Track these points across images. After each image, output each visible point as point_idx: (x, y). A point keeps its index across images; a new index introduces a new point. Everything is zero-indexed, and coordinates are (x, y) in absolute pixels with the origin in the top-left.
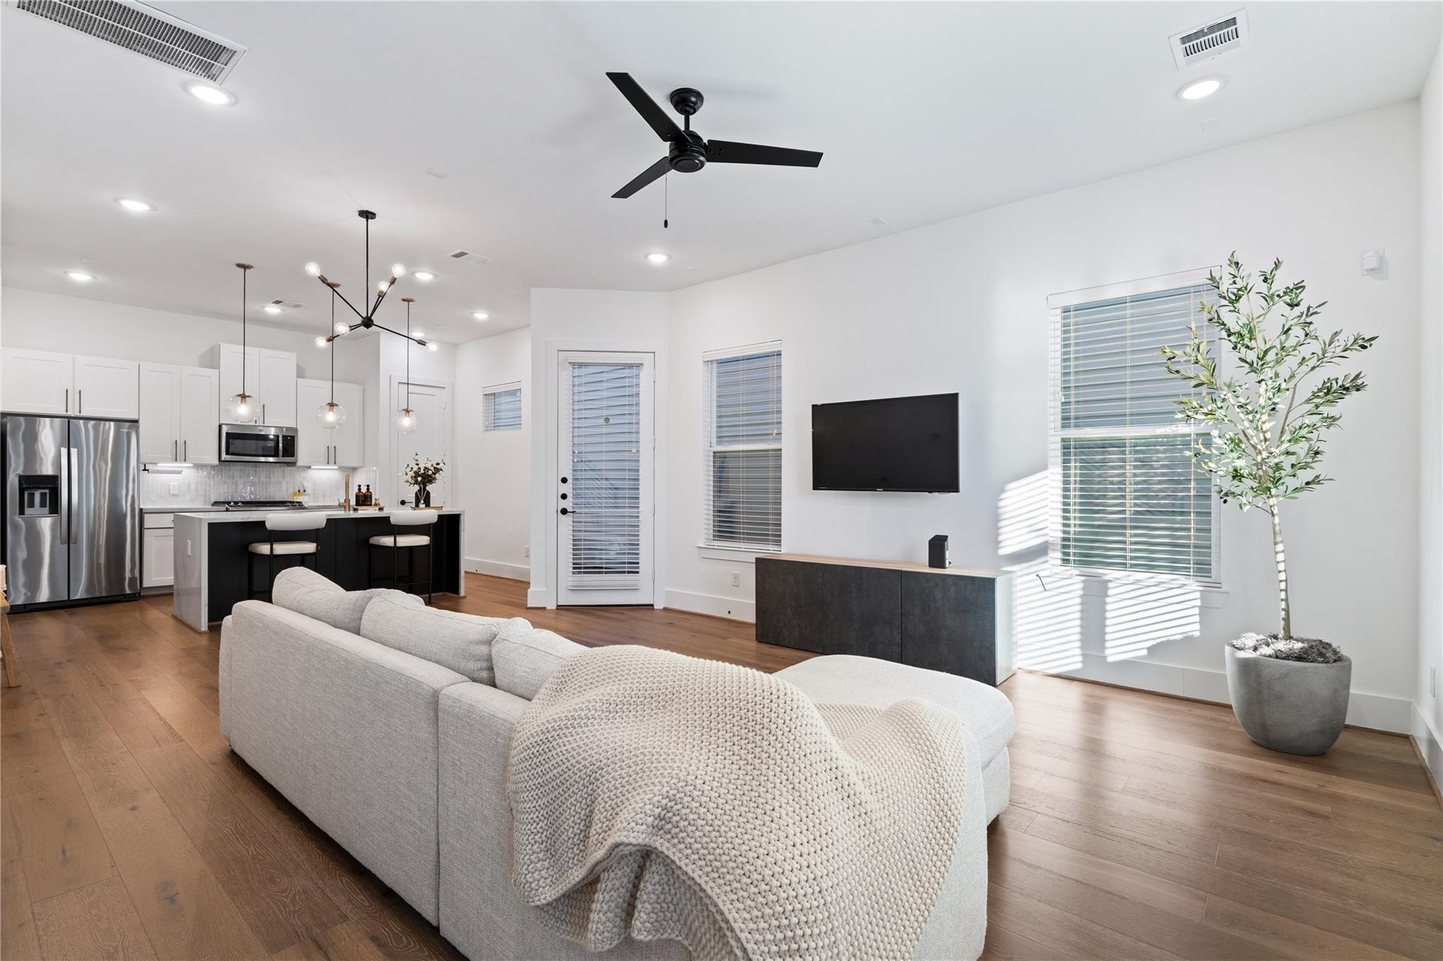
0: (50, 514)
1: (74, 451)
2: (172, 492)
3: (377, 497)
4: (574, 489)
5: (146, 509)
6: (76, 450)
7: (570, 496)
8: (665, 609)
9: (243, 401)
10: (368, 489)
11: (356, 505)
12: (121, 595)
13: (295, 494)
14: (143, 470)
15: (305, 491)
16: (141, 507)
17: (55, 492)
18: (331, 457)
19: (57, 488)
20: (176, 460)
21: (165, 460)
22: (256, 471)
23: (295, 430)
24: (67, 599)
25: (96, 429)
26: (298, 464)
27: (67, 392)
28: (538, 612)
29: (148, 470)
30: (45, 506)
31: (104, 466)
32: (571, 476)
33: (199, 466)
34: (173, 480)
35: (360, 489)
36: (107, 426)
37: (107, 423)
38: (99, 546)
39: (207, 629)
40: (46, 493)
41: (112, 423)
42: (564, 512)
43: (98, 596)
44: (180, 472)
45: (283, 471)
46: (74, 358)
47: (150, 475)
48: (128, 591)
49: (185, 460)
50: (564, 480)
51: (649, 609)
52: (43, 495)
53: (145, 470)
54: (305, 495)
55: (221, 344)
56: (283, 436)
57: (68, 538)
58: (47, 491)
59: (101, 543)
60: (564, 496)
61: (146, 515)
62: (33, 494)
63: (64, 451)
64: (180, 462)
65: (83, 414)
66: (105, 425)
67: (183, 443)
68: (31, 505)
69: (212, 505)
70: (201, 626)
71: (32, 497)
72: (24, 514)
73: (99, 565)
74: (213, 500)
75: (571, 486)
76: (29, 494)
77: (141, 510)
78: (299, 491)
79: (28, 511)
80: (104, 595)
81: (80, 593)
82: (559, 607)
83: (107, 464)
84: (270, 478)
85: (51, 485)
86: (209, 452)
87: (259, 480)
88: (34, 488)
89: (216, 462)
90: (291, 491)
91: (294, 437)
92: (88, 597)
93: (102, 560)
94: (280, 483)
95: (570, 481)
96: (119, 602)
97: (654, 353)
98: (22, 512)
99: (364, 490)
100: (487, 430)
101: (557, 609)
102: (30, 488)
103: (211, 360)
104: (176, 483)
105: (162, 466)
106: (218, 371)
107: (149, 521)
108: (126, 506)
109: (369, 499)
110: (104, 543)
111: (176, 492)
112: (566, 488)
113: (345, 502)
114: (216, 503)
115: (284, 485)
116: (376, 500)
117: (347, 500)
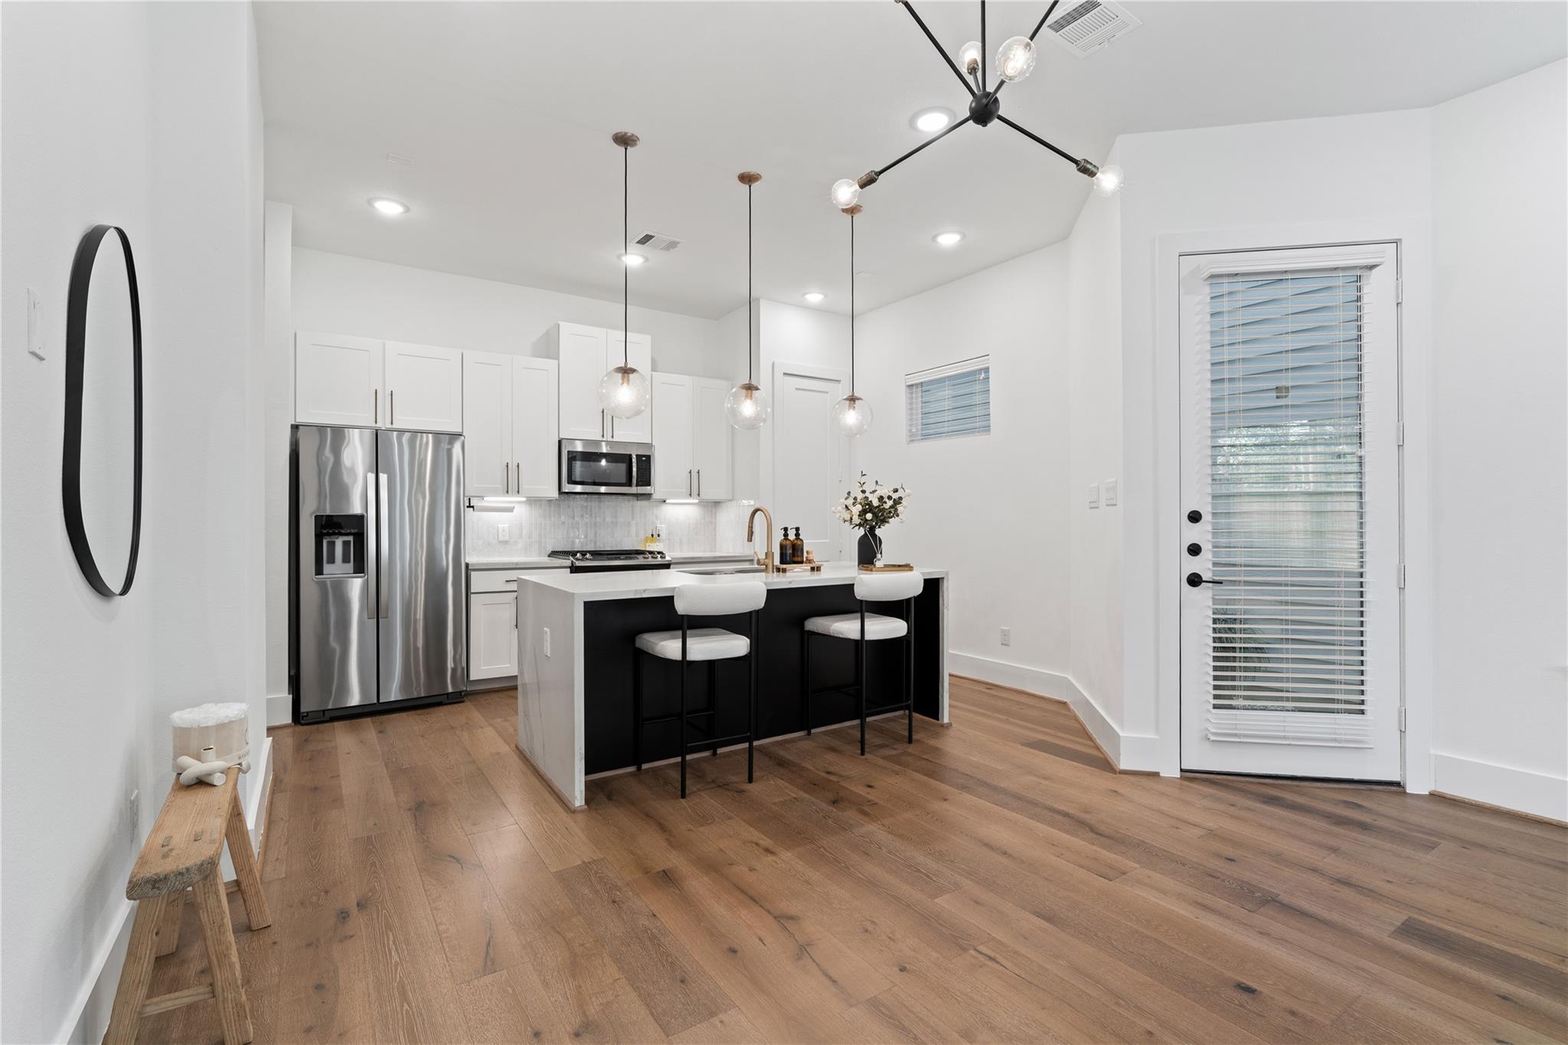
0: (354, 573)
1: (383, 478)
2: (501, 538)
3: (810, 550)
4: (1215, 534)
5: (472, 565)
6: (385, 476)
7: (1206, 547)
8: (1435, 797)
9: (626, 379)
10: (797, 535)
11: (782, 562)
12: (444, 694)
13: (646, 540)
14: (468, 507)
15: (659, 536)
16: (467, 561)
17: (360, 538)
18: (694, 487)
19: (363, 534)
20: (507, 492)
21: (494, 492)
22: (600, 507)
23: (650, 446)
24: (376, 702)
25: (412, 443)
26: (654, 496)
27: (376, 393)
28: (1143, 781)
29: (473, 507)
30: (349, 562)
31: (421, 500)
32: (1209, 509)
33: (532, 501)
34: (502, 520)
35: (786, 535)
36: (425, 440)
37: (425, 435)
38: (416, 620)
39: (583, 803)
40: (350, 541)
41: (430, 435)
42: (1195, 580)
43: (415, 696)
44: (511, 510)
45: (632, 506)
46: (384, 344)
47: (476, 513)
48: (450, 690)
49: (518, 492)
50: (1195, 517)
51: (1396, 793)
52: (346, 544)
53: (469, 506)
54: (659, 541)
55: (562, 324)
56: (637, 455)
57: (377, 609)
58: (351, 538)
59: (418, 617)
60: (1194, 550)
61: (472, 573)
62: (334, 543)
63: (371, 477)
64: (512, 495)
65: (395, 426)
66: (422, 438)
67: (515, 467)
68: (331, 560)
69: (549, 556)
70: (574, 798)
71: (332, 545)
72: (322, 574)
73: (416, 649)
74: (550, 549)
75: (1210, 528)
76: (329, 542)
77: (467, 565)
78: (652, 535)
79: (327, 568)
80: (423, 695)
81: (393, 693)
82: (1189, 775)
83: (424, 498)
84: (616, 517)
85: (355, 526)
86: (545, 481)
87: (604, 520)
88: (334, 534)
89: (555, 494)
90: (642, 536)
91: (650, 456)
92: (405, 698)
93: (420, 643)
94: (629, 524)
95: (1206, 517)
96: (440, 704)
97: (1397, 242)
98: (319, 571)
99: (792, 536)
100: (912, 441)
101: (1182, 778)
102: (329, 534)
103: (548, 347)
104: (506, 525)
105: (491, 501)
106: (557, 361)
107: (478, 582)
108: (447, 561)
109: (799, 553)
110: (421, 617)
111: (506, 538)
112: (1196, 534)
113: (766, 558)
114: (554, 554)
115: (633, 530)
116: (807, 552)
117: (769, 554)
